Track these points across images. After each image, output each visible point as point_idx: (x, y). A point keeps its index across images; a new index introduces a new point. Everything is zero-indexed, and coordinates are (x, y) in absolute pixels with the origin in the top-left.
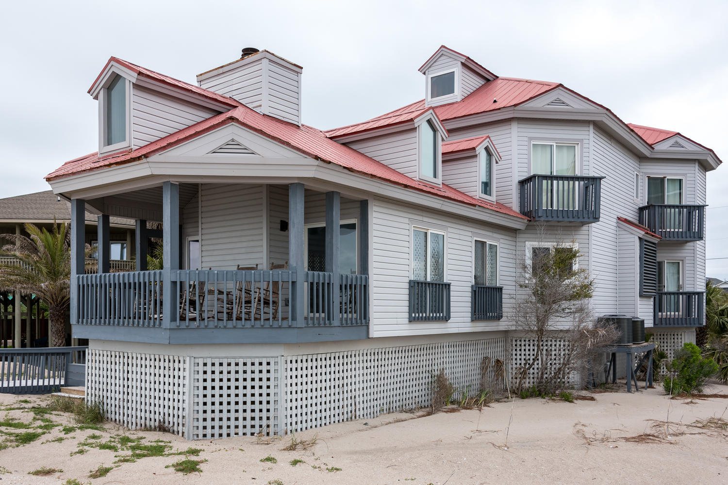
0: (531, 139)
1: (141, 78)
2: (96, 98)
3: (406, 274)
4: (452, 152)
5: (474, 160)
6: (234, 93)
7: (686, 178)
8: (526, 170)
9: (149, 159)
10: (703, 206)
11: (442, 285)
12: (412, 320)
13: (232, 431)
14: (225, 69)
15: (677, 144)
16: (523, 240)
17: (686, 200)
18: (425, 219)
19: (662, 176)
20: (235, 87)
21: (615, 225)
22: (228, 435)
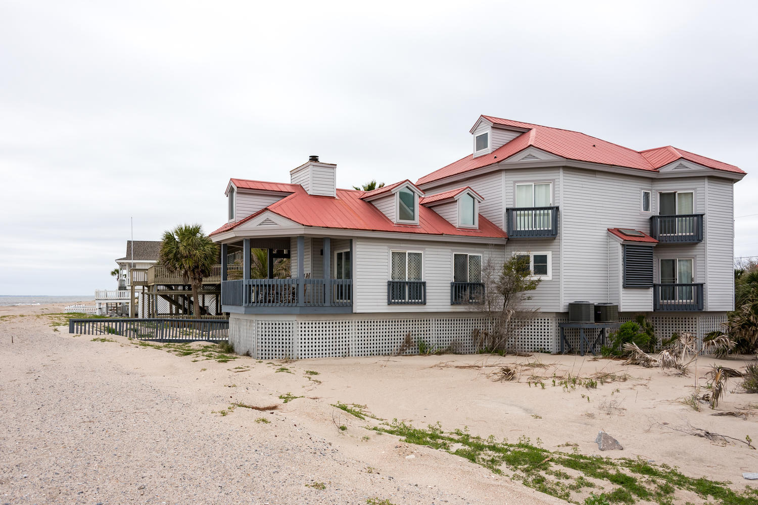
0: (515, 182)
1: (238, 189)
2: (227, 196)
3: (386, 277)
4: (439, 200)
5: (455, 204)
6: (302, 182)
7: (696, 192)
8: (512, 203)
9: (234, 230)
10: (702, 215)
11: (421, 283)
12: (390, 303)
13: (274, 356)
14: (299, 169)
15: (681, 166)
16: (509, 250)
17: (696, 210)
18: (402, 245)
19: (673, 192)
20: (302, 179)
21: (606, 235)
22: (272, 358)
